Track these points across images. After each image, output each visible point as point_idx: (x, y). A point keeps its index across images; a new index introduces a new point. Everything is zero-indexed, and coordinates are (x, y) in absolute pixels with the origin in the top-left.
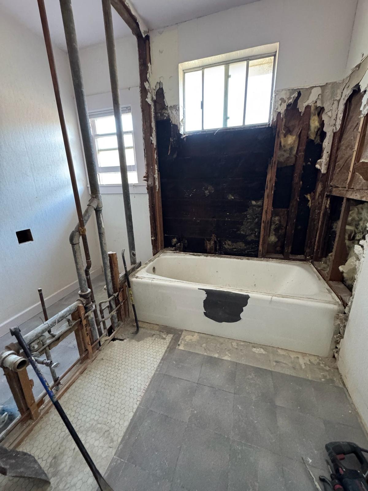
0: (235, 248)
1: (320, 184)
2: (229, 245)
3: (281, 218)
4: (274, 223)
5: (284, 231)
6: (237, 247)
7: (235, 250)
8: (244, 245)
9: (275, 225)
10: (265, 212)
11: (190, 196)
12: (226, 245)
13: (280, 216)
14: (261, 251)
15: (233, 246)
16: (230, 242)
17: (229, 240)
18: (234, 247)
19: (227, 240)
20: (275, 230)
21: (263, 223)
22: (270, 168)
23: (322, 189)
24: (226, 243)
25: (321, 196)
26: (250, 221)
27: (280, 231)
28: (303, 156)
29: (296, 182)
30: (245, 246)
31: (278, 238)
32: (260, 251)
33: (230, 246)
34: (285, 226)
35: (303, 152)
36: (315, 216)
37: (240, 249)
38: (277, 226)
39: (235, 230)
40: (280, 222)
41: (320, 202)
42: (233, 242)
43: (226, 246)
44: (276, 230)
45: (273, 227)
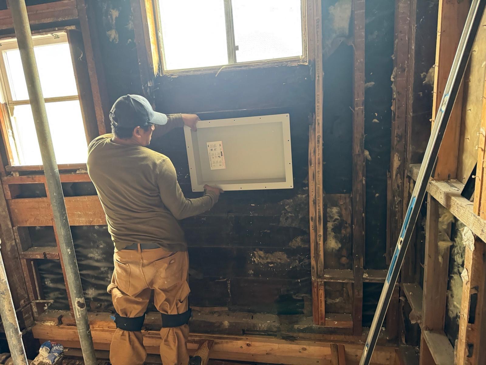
0: (271, 263)
1: (395, 155)
2: (260, 257)
3: (341, 209)
4: (331, 218)
5: (349, 230)
6: (274, 261)
7: (272, 265)
8: (285, 256)
9: (334, 221)
10: (312, 203)
11: (186, 177)
12: (255, 258)
13: (340, 207)
14: (315, 269)
15: (267, 259)
16: (261, 253)
17: (261, 250)
18: (269, 260)
19: (257, 250)
20: (334, 230)
21: (312, 220)
22: (312, 131)
23: (399, 163)
24: (256, 254)
25: (400, 174)
26: (291, 216)
27: (343, 231)
28: (362, 112)
29: (357, 153)
30: (288, 257)
31: (341, 242)
32: (313, 268)
33: (263, 259)
34: (349, 221)
35: (362, 106)
36: (396, 208)
37: (280, 263)
38: (336, 222)
39: (269, 231)
40: (341, 215)
41: (400, 184)
42: (266, 252)
43: (255, 260)
44: (337, 229)
45: (330, 225)
